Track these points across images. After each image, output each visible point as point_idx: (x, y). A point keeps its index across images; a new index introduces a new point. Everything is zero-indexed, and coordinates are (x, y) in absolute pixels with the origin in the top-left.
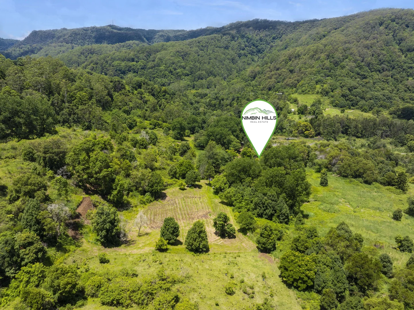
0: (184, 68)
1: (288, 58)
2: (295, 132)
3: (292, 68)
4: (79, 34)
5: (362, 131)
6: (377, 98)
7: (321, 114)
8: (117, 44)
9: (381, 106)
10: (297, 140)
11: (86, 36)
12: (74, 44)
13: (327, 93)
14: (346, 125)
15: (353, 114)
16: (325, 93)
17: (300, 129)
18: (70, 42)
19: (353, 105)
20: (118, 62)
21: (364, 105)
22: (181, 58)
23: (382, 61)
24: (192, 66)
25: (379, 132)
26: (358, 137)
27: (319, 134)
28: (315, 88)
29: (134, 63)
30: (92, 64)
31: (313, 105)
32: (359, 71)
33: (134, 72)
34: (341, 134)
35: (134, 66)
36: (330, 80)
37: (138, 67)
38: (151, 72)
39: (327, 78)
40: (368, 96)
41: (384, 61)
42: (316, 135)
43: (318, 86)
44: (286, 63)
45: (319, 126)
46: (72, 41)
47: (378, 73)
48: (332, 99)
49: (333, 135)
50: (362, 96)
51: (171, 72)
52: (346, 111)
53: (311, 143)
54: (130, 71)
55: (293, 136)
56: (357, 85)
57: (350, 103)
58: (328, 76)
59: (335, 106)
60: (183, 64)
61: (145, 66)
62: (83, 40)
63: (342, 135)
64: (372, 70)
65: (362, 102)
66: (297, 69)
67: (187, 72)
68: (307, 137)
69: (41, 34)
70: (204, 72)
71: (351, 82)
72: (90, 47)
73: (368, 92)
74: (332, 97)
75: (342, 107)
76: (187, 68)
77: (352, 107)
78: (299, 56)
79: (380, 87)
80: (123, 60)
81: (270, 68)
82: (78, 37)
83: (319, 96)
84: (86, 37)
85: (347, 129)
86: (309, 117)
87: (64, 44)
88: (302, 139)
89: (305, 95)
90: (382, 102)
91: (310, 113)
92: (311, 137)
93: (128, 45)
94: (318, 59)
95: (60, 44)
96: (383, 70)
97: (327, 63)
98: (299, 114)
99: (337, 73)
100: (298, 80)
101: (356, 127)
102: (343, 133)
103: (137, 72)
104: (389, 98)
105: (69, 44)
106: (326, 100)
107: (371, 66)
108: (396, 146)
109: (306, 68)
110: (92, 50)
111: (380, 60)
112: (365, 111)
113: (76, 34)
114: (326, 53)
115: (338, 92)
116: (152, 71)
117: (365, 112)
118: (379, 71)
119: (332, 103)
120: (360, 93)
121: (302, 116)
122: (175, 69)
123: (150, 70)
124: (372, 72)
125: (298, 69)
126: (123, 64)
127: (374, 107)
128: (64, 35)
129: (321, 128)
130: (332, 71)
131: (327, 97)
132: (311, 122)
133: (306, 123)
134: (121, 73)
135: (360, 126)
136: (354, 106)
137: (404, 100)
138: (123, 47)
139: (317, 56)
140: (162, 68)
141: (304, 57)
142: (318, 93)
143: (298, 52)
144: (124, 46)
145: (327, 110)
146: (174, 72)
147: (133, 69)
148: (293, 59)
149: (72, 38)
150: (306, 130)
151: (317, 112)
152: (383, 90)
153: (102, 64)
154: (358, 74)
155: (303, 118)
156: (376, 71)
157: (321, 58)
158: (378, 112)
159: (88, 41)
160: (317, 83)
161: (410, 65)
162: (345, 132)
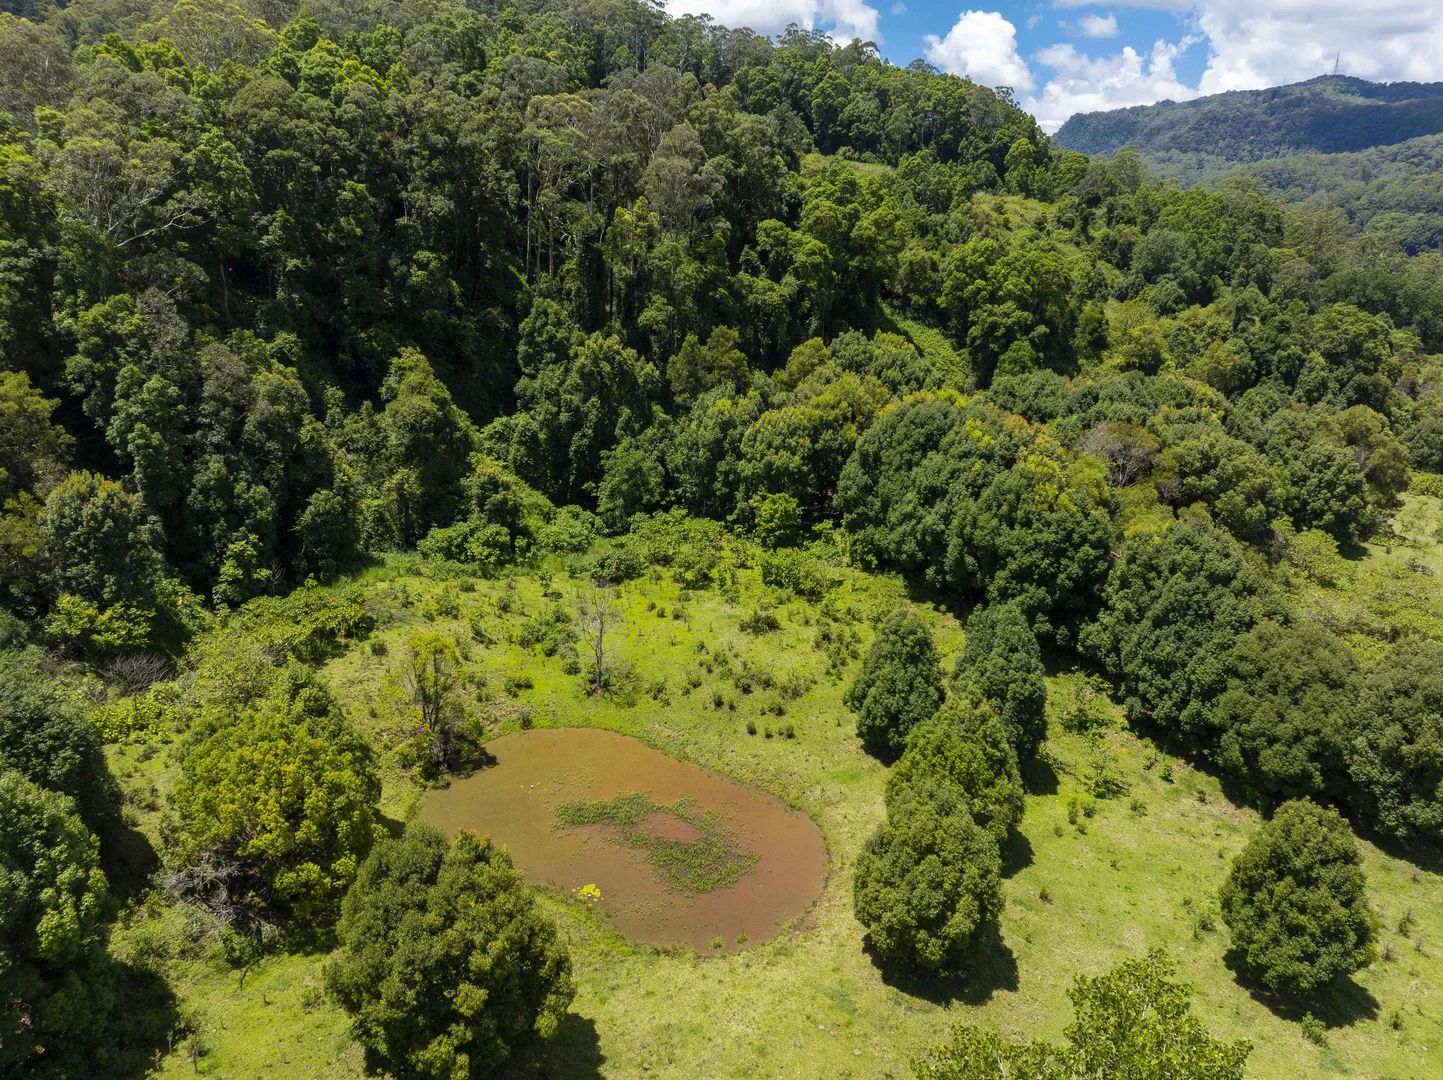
4: (1225, 120)
8: (1372, 149)
11: (1247, 125)
12: (1203, 155)
18: (1193, 145)
20: (1393, 214)
46: (1199, 142)
62: (1234, 138)
69: (1094, 123)
72: (1277, 163)
82: (1222, 128)
84: (1248, 130)
87: (1175, 153)
93: (1415, 150)
95: (1161, 154)
105: (1190, 155)
110: (1285, 176)
113: (1215, 120)
126: (1413, 221)
128: (1172, 125)
138: (1394, 160)
144: (1396, 154)
149: (1201, 134)
159: (1252, 142)
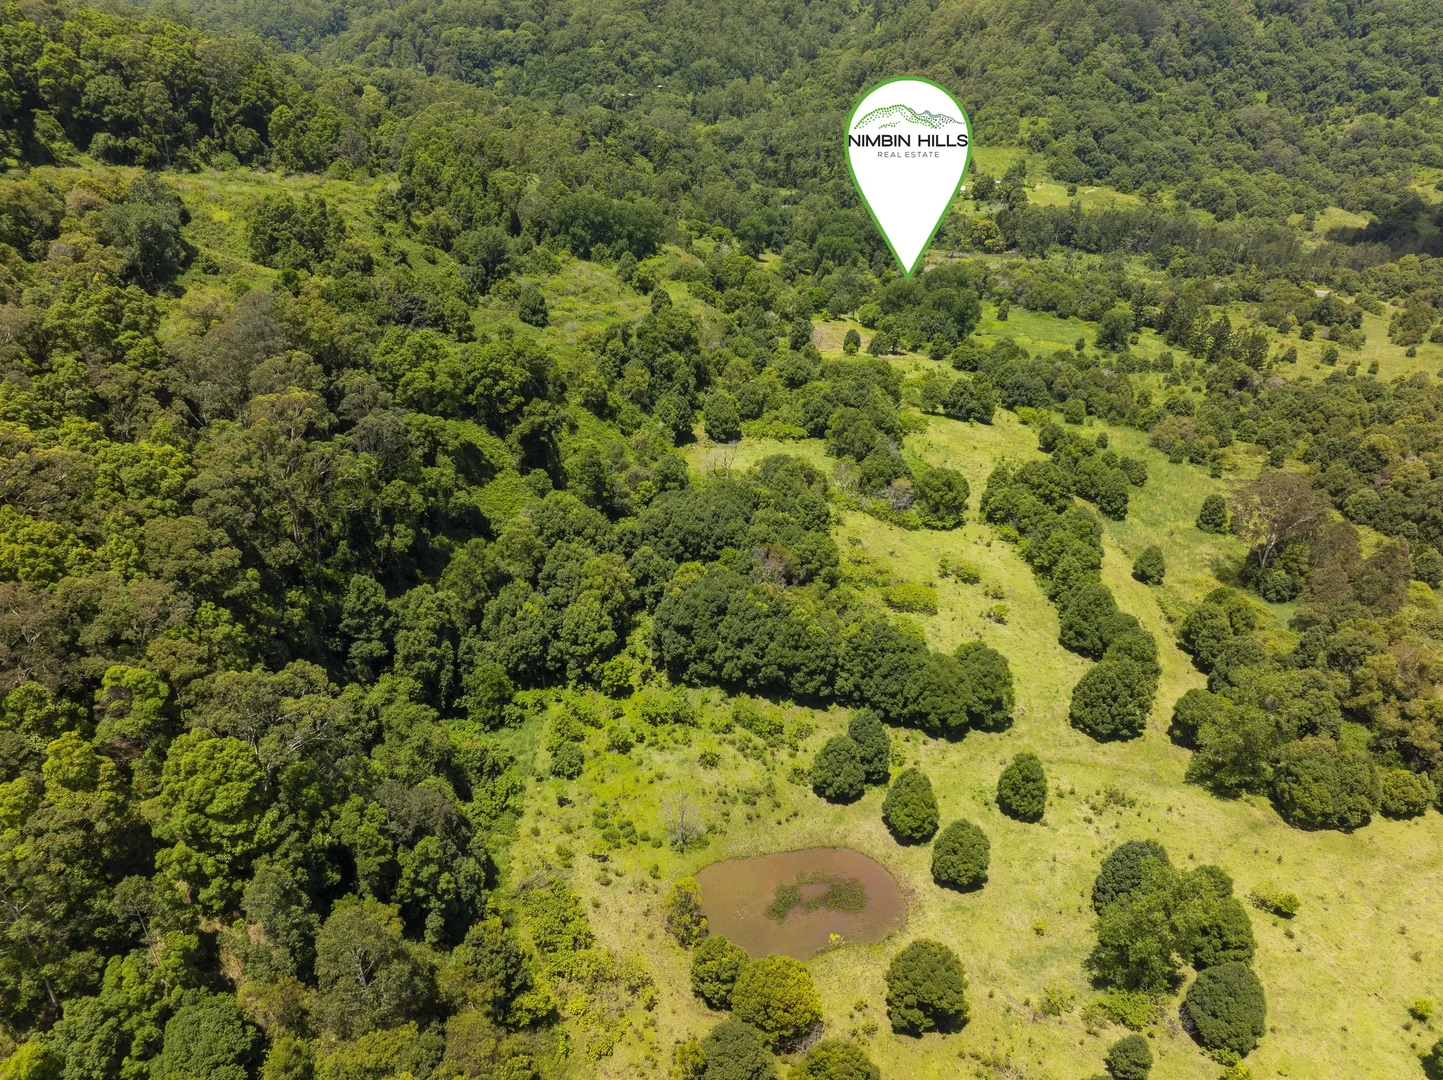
0: (657, 49)
1: (952, 31)
2: (966, 241)
3: (962, 62)
5: (1099, 239)
6: (1155, 159)
7: (1024, 199)
9: (1163, 177)
10: (968, 259)
13: (1043, 144)
14: (1070, 227)
15: (1095, 199)
16: (1039, 144)
17: (976, 234)
19: (1099, 175)
20: (459, 29)
21: (1123, 176)
22: (641, 14)
23: (1199, 43)
24: (678, 43)
25: (1129, 242)
26: (1089, 251)
27: (1013, 245)
28: (1016, 131)
29: (507, 32)
30: (382, 34)
31: (1007, 179)
32: (1133, 77)
33: (513, 62)
34: (1054, 246)
35: (507, 41)
36: (1055, 107)
37: (522, 46)
38: (563, 65)
39: (1050, 98)
40: (1138, 152)
41: (1205, 43)
42: (1009, 248)
43: (1024, 122)
44: (948, 44)
45: (1014, 227)
47: (1181, 79)
48: (1053, 160)
49: (1038, 247)
50: (1123, 150)
51: (621, 62)
52: (1080, 189)
53: (994, 263)
54: (499, 59)
55: (961, 250)
56: (1116, 123)
57: (1093, 170)
58: (1051, 94)
59: (1057, 178)
60: (652, 36)
61: (540, 41)
63: (1059, 247)
64: (1169, 72)
65: (1121, 168)
66: (975, 66)
67: (667, 62)
68: (988, 251)
70: (713, 62)
71: (1102, 113)
73: (1137, 141)
74: (1055, 154)
75: (1072, 181)
76: (665, 49)
77: (1096, 181)
78: (983, 26)
79: (1171, 127)
80: (472, 24)
81: (902, 56)
83: (1024, 152)
85: (1069, 236)
86: (998, 208)
88: (980, 256)
89: (991, 150)
90: (1165, 167)
91: (999, 197)
92: (997, 252)
94: (1032, 40)
96: (1196, 71)
97: (1053, 56)
98: (975, 198)
99: (1075, 86)
100: (976, 103)
101: (1087, 230)
102: (1061, 243)
103: (522, 63)
104: (1185, 158)
106: (1039, 163)
107: (1166, 58)
108: (1152, 268)
109: (1000, 66)
111: (1193, 42)
112: (1124, 190)
114: (1053, 23)
115: (1069, 141)
116: (567, 59)
117: (1124, 192)
118: (1186, 75)
119: (1051, 169)
120: (1119, 145)
121: (981, 203)
122: (634, 55)
123: (561, 57)
124: (1168, 76)
125: (978, 66)
126: (475, 36)
127: (1147, 180)
129: (1018, 231)
130: (1063, 79)
131: (1041, 155)
132: (1000, 219)
133: (987, 222)
134: (475, 66)
135: (1095, 227)
136: (1100, 178)
137: (1220, 160)
139: (1029, 31)
140: (596, 50)
141: (997, 29)
142: (1021, 144)
143: (982, 11)
145: (1038, 187)
146: (633, 64)
147: (507, 53)
148: (966, 34)
150: (987, 238)
151: (1013, 194)
152: (1177, 133)
153: (414, 36)
154: (1129, 88)
155: (985, 209)
156: (1176, 74)
157: (1039, 38)
158: (1150, 193)
160: (1022, 112)
161: (1270, 55)
162: (1066, 241)
